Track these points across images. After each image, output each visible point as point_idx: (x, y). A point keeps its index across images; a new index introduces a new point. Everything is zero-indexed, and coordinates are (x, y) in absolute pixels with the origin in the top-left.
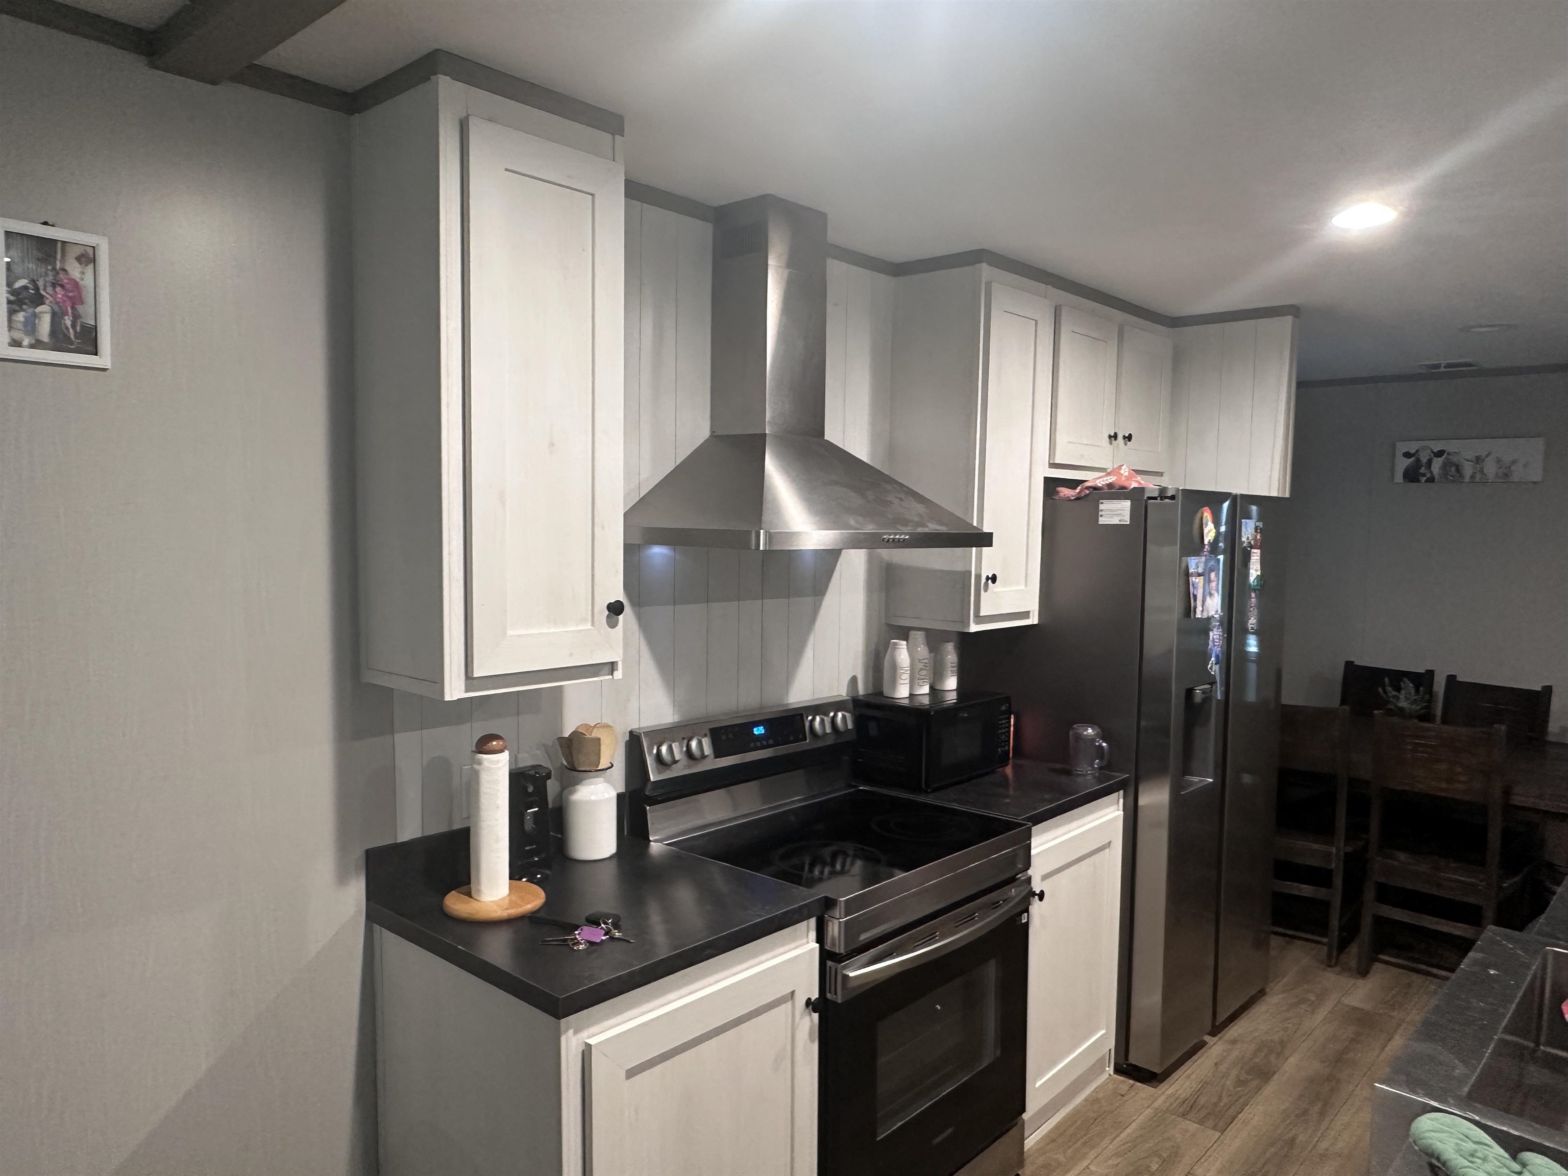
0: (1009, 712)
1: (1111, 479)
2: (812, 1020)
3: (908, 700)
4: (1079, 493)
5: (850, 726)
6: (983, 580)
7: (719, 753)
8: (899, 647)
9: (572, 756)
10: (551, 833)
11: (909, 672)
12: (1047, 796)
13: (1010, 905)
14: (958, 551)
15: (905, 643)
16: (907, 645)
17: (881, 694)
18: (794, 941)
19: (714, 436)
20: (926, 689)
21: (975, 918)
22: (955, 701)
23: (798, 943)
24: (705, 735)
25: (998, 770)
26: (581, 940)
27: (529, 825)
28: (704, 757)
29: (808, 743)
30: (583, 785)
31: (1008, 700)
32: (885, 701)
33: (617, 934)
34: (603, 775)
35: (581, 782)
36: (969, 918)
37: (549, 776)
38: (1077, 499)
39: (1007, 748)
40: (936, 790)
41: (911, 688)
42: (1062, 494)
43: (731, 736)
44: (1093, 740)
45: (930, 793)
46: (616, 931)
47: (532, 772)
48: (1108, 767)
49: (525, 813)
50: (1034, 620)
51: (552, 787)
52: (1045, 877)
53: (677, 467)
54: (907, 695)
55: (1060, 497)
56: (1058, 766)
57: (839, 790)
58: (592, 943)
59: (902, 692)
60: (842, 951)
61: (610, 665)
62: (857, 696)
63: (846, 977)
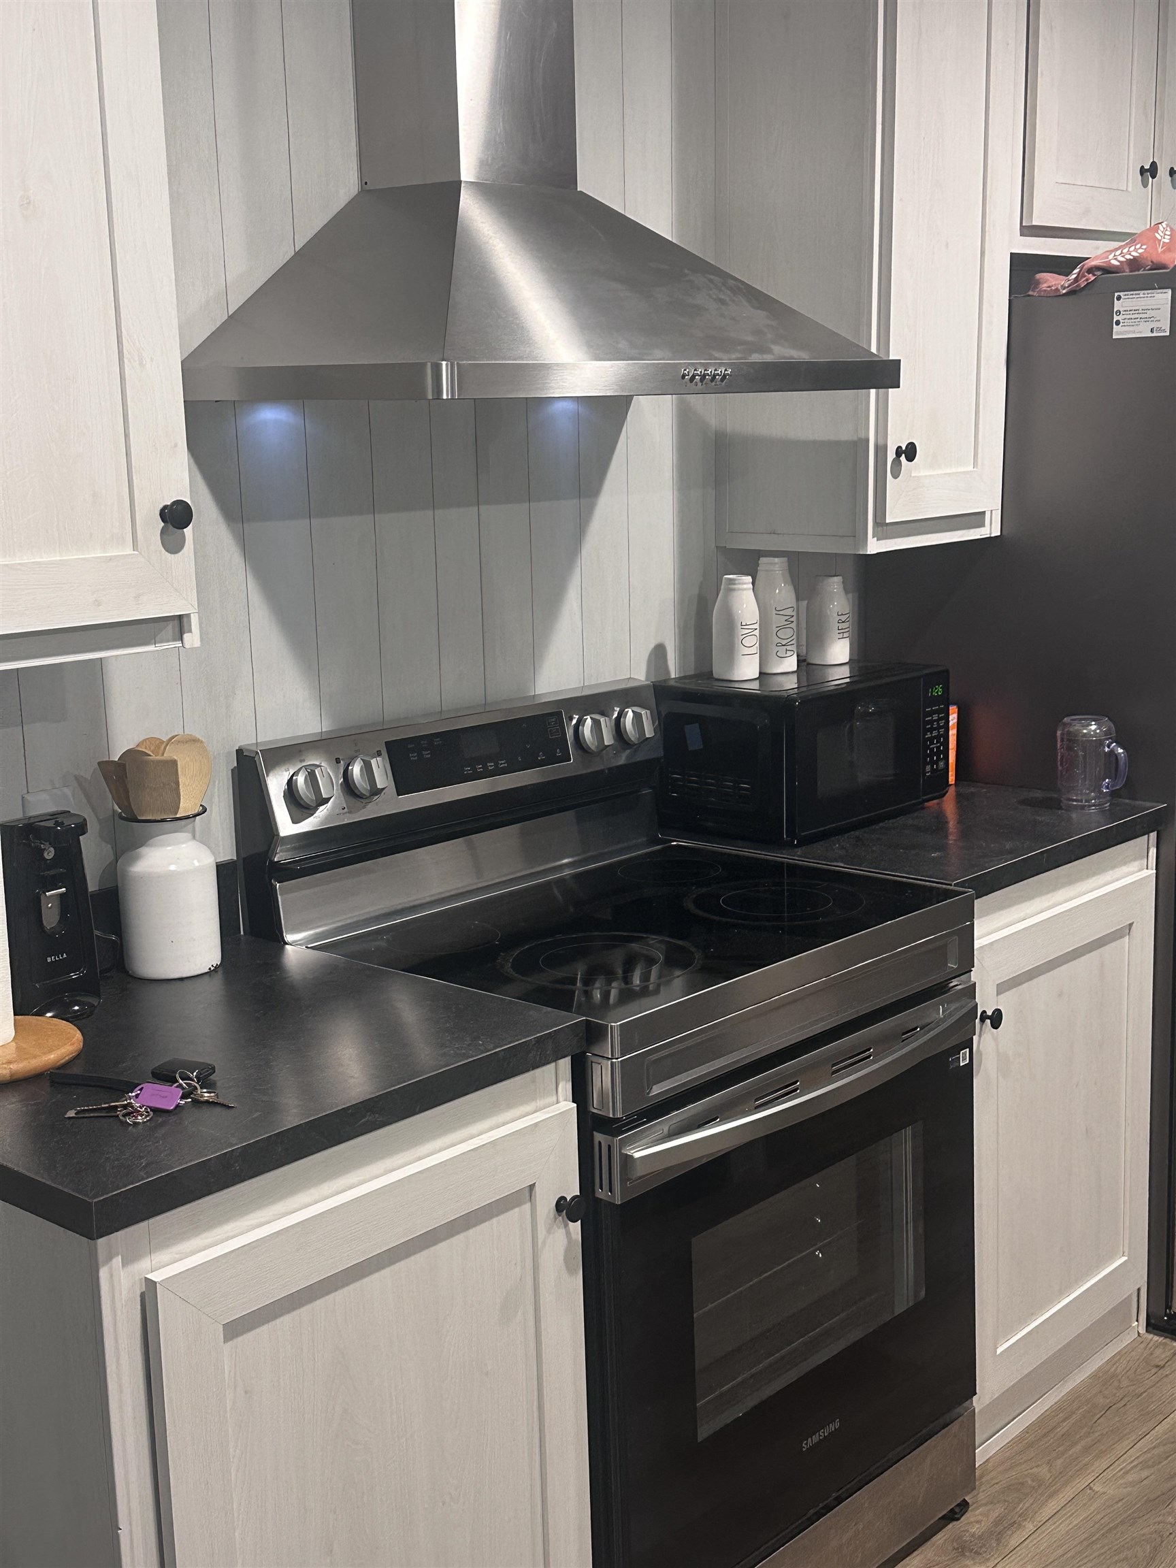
0: (946, 702)
1: (1135, 251)
2: (568, 1234)
3: (757, 683)
4: (1076, 280)
5: (649, 733)
6: (891, 456)
7: (403, 785)
8: (740, 586)
9: (128, 798)
10: (96, 933)
11: (757, 632)
12: (1008, 846)
13: (932, 1034)
14: (843, 397)
15: (749, 579)
16: (753, 583)
17: (709, 675)
18: (534, 1099)
19: (365, 190)
20: (791, 664)
21: (869, 1057)
22: (848, 680)
23: (540, 1103)
24: (379, 754)
25: (926, 804)
26: (141, 1107)
27: (51, 915)
28: (376, 792)
29: (572, 766)
30: (151, 846)
31: (942, 677)
32: (718, 687)
33: (206, 1095)
34: (190, 827)
35: (147, 840)
36: (858, 1056)
37: (82, 828)
38: (1072, 293)
39: (942, 764)
40: (804, 842)
41: (763, 662)
42: (1044, 286)
43: (427, 754)
44: (1100, 743)
45: (796, 846)
46: (205, 1090)
47: (51, 824)
48: (1127, 790)
49: (42, 897)
50: (992, 528)
51: (92, 850)
52: (1002, 988)
53: (297, 254)
54: (757, 675)
55: (1040, 291)
56: (1038, 794)
57: (638, 847)
58: (156, 1111)
59: (746, 670)
60: (619, 1115)
61: (176, 622)
62: (665, 681)
63: (627, 1159)
